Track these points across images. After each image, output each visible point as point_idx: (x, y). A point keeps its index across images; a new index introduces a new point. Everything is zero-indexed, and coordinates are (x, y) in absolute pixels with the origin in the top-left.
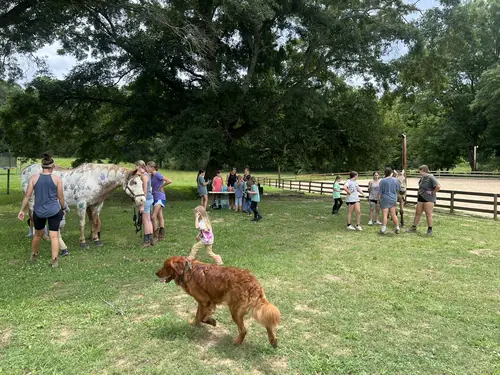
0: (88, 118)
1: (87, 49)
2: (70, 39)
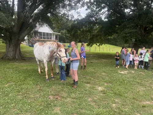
0: (92, 30)
2: (89, 4)
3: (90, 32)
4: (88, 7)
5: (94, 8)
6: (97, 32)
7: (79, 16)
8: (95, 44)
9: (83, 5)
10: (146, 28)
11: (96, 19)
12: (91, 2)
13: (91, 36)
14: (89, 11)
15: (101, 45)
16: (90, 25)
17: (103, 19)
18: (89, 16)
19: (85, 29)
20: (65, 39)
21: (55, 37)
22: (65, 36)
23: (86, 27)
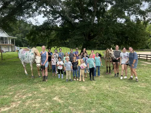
0: (49, 35)
1: (50, 15)
2: (45, 13)
3: (48, 37)
4: (45, 15)
5: (50, 16)
6: (54, 37)
7: (37, 23)
8: (53, 47)
9: (40, 13)
10: (90, 35)
11: (53, 26)
12: (47, 11)
13: (49, 40)
14: (46, 18)
16: (48, 31)
17: (58, 26)
18: (46, 24)
19: (43, 34)
20: (22, 43)
21: (11, 41)
22: (21, 40)
23: (44, 32)
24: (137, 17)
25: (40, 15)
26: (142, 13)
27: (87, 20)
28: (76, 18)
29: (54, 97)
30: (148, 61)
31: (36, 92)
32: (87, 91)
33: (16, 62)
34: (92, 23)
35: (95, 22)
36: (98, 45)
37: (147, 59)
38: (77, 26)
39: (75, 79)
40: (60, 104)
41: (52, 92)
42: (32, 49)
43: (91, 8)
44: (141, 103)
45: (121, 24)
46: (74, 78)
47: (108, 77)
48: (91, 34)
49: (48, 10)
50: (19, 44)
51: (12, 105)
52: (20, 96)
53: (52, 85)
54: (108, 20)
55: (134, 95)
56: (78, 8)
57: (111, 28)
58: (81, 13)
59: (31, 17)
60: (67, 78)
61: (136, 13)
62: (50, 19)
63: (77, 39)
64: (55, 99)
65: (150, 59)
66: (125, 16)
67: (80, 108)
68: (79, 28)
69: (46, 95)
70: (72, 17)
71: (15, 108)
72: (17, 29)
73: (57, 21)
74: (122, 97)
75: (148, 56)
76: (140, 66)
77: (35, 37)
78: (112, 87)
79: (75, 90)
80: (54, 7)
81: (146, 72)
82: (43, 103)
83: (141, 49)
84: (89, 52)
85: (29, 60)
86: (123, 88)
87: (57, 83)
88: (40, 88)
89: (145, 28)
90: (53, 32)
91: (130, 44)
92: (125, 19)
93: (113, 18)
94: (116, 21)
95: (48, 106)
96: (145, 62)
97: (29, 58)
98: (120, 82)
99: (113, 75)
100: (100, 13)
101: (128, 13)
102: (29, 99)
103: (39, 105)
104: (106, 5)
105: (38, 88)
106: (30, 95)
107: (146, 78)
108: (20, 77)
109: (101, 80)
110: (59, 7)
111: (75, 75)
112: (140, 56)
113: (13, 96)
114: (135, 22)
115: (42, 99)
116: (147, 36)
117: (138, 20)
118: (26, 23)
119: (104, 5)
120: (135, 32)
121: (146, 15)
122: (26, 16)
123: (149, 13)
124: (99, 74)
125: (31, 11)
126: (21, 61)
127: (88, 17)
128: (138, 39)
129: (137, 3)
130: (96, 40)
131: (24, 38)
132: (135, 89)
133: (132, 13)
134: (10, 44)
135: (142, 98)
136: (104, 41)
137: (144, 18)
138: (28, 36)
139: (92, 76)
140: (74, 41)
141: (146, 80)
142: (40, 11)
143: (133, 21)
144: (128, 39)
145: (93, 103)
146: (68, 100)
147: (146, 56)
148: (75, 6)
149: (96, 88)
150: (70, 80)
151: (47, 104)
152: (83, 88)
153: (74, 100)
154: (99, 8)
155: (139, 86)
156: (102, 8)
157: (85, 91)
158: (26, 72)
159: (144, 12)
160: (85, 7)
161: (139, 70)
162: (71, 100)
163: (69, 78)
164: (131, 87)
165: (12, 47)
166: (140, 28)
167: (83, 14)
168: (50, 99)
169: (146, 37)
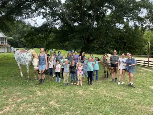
0: (48, 37)
2: (45, 14)
3: (46, 39)
4: (44, 16)
5: (49, 18)
6: (53, 39)
7: (35, 24)
9: (39, 14)
11: (51, 28)
12: (46, 13)
13: (47, 42)
14: (45, 20)
15: (57, 50)
16: (46, 33)
17: (57, 28)
18: (45, 26)
19: (41, 36)
20: (19, 44)
21: (7, 42)
22: (18, 41)
23: (42, 34)
24: (135, 23)
25: (39, 16)
26: (141, 20)
27: (86, 24)
28: (75, 21)
29: (51, 101)
30: (145, 67)
31: (31, 96)
32: (84, 96)
33: (11, 63)
34: (91, 27)
35: (94, 26)
36: (97, 50)
37: (144, 65)
38: (77, 29)
39: (72, 84)
40: (56, 108)
41: (49, 96)
42: (29, 51)
43: (91, 12)
44: (138, 109)
45: (120, 29)
46: (72, 82)
47: (106, 82)
48: (90, 38)
49: (48, 12)
50: (16, 44)
51: (6, 108)
52: (14, 100)
53: (49, 88)
54: (107, 25)
55: (131, 100)
56: (78, 11)
57: (110, 33)
58: (81, 17)
59: (30, 17)
60: (64, 82)
61: (135, 19)
62: (49, 20)
63: (76, 43)
64: (51, 103)
65: (147, 65)
66: (124, 22)
67: (76, 113)
68: (78, 31)
69: (42, 99)
70: (72, 20)
71: (9, 111)
72: (14, 29)
73: (57, 23)
74: (120, 103)
75: (145, 62)
76: (137, 72)
77: (33, 39)
78: (109, 92)
79: (72, 95)
80: (54, 9)
81: (143, 78)
82: (39, 107)
83: (138, 55)
84: (87, 56)
85: (26, 61)
86: (120, 93)
87: (54, 87)
88: (36, 91)
89: (143, 35)
90: (52, 34)
91: (128, 49)
92: (123, 25)
93: (112, 23)
94: (115, 26)
95: (43, 111)
96: (142, 68)
97: (26, 60)
98: (118, 87)
99: (111, 80)
100: (100, 17)
101: (127, 19)
102: (24, 103)
103: (34, 110)
104: (106, 10)
105: (34, 92)
106: (25, 99)
107: (143, 84)
108: (15, 79)
109: (98, 85)
110: (58, 9)
111: (73, 79)
112: (138, 61)
113: (7, 99)
114: (134, 29)
115: (38, 103)
116: (145, 42)
117: (136, 27)
118: (24, 23)
119: (104, 10)
120: (134, 38)
121: (145, 22)
122: (24, 16)
123: (147, 20)
124: (97, 79)
125: (30, 12)
126: (17, 63)
127: (88, 21)
128: (135, 45)
129: (136, 10)
130: (95, 44)
131: (21, 39)
132: (132, 95)
133: (131, 19)
134: (7, 44)
135: (139, 104)
136: (102, 46)
137: (142, 25)
138: (26, 38)
139: (90, 80)
140: (73, 44)
141: (144, 86)
142: (40, 12)
143: (131, 27)
144: (127, 44)
145: (90, 108)
146: (64, 104)
147: (143, 62)
148: (75, 10)
149: (94, 93)
150: (67, 84)
151: (43, 108)
152: (81, 92)
153: (71, 105)
154: (99, 12)
155: (136, 92)
156: (102, 13)
157: (82, 96)
158: (21, 74)
159: (142, 18)
160: (85, 10)
161: (136, 76)
162: (68, 104)
163: (66, 82)
164: (128, 93)
165: (8, 48)
166: (138, 35)
167: (82, 17)
168: (46, 103)
169: (143, 43)
